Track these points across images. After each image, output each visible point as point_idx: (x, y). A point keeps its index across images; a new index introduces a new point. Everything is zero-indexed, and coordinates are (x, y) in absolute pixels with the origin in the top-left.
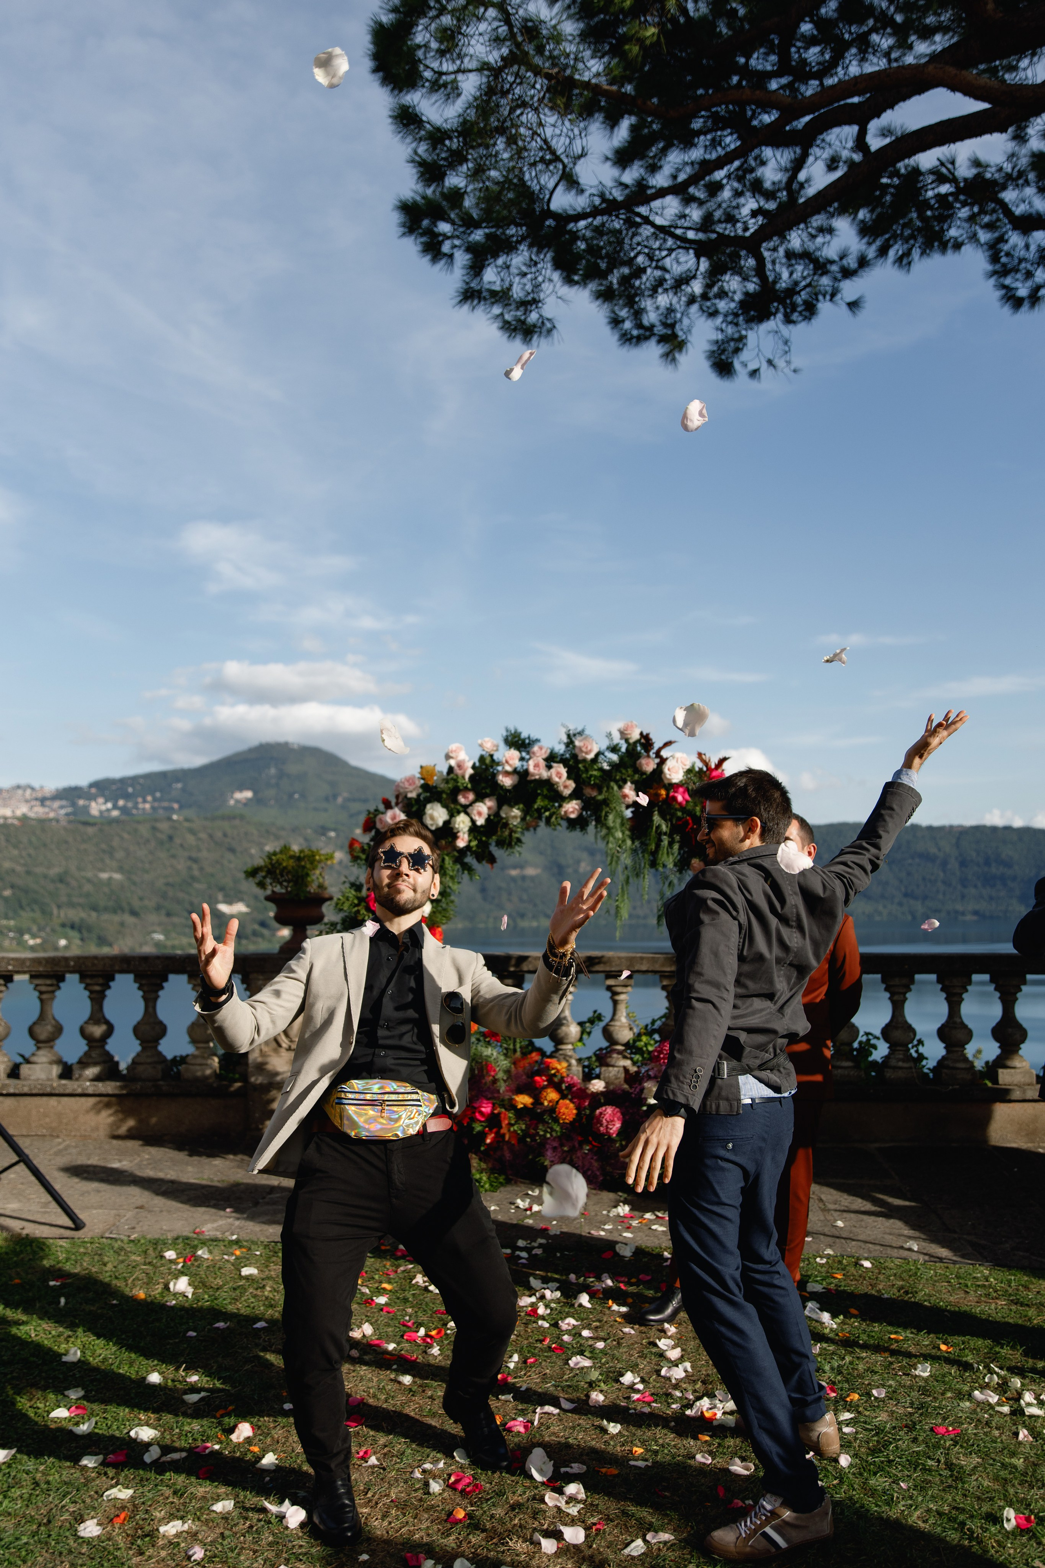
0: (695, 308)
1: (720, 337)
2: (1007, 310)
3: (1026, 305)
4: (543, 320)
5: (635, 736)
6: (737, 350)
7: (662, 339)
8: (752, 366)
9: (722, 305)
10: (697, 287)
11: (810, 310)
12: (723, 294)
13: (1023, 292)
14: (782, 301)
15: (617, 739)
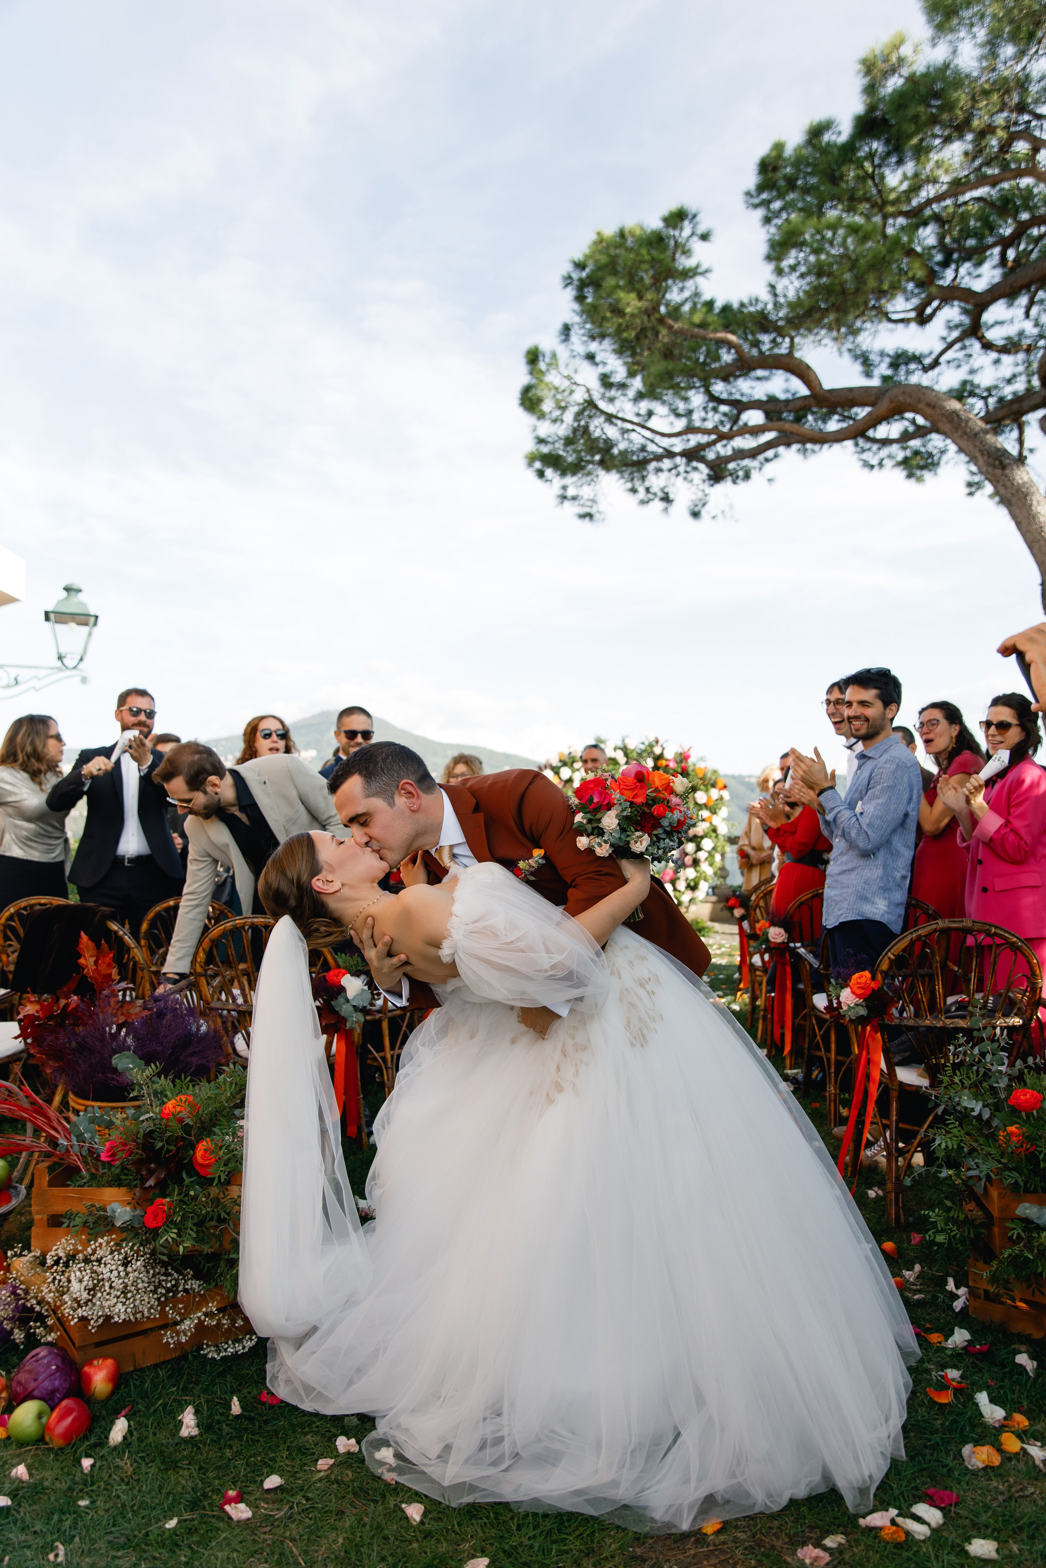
0: (680, 478)
1: (694, 497)
2: (866, 471)
3: (876, 468)
4: (599, 512)
5: (652, 739)
6: (704, 505)
7: (662, 499)
8: (713, 514)
9: (696, 477)
10: (681, 469)
11: (747, 476)
12: (695, 469)
13: (874, 461)
14: (731, 475)
15: (644, 740)
